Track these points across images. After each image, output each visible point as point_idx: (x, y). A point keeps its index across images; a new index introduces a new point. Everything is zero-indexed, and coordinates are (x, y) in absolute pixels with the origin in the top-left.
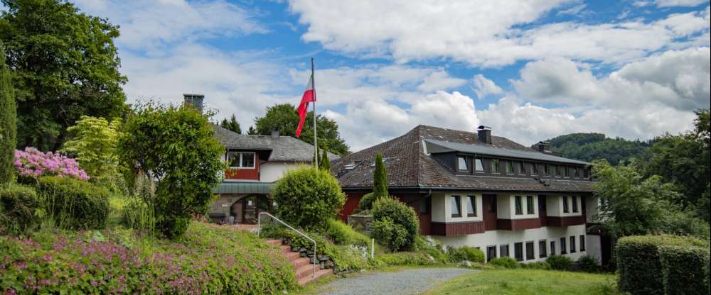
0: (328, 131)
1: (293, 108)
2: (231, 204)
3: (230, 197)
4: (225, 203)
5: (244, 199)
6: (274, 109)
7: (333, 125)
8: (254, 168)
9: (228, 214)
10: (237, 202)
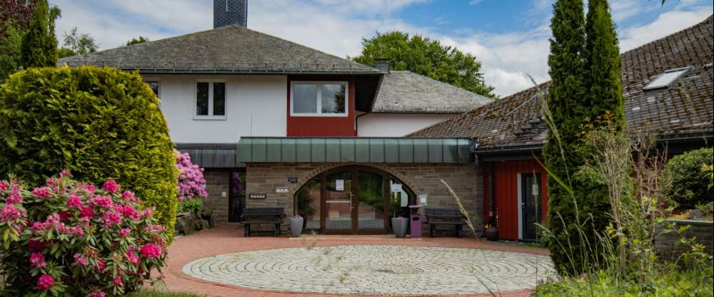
0: (463, 73)
1: (406, 38)
2: (296, 187)
3: (293, 172)
4: (282, 186)
5: (327, 175)
6: (375, 42)
7: (472, 63)
8: (346, 114)
9: (289, 210)
10: (309, 184)
